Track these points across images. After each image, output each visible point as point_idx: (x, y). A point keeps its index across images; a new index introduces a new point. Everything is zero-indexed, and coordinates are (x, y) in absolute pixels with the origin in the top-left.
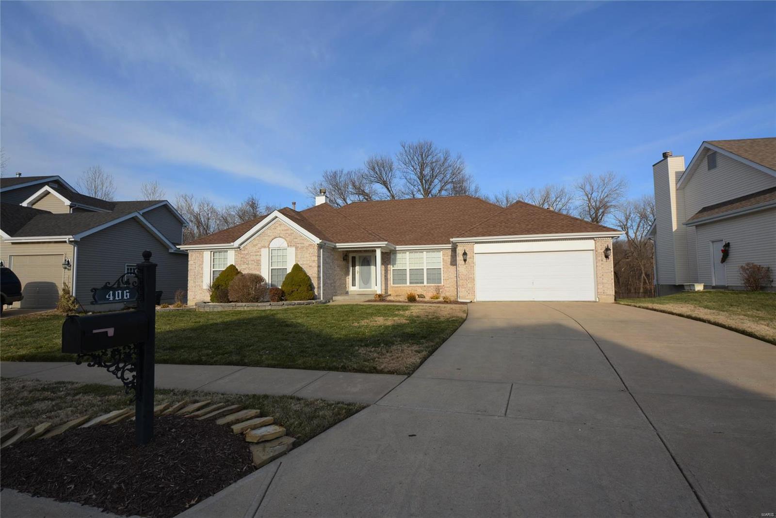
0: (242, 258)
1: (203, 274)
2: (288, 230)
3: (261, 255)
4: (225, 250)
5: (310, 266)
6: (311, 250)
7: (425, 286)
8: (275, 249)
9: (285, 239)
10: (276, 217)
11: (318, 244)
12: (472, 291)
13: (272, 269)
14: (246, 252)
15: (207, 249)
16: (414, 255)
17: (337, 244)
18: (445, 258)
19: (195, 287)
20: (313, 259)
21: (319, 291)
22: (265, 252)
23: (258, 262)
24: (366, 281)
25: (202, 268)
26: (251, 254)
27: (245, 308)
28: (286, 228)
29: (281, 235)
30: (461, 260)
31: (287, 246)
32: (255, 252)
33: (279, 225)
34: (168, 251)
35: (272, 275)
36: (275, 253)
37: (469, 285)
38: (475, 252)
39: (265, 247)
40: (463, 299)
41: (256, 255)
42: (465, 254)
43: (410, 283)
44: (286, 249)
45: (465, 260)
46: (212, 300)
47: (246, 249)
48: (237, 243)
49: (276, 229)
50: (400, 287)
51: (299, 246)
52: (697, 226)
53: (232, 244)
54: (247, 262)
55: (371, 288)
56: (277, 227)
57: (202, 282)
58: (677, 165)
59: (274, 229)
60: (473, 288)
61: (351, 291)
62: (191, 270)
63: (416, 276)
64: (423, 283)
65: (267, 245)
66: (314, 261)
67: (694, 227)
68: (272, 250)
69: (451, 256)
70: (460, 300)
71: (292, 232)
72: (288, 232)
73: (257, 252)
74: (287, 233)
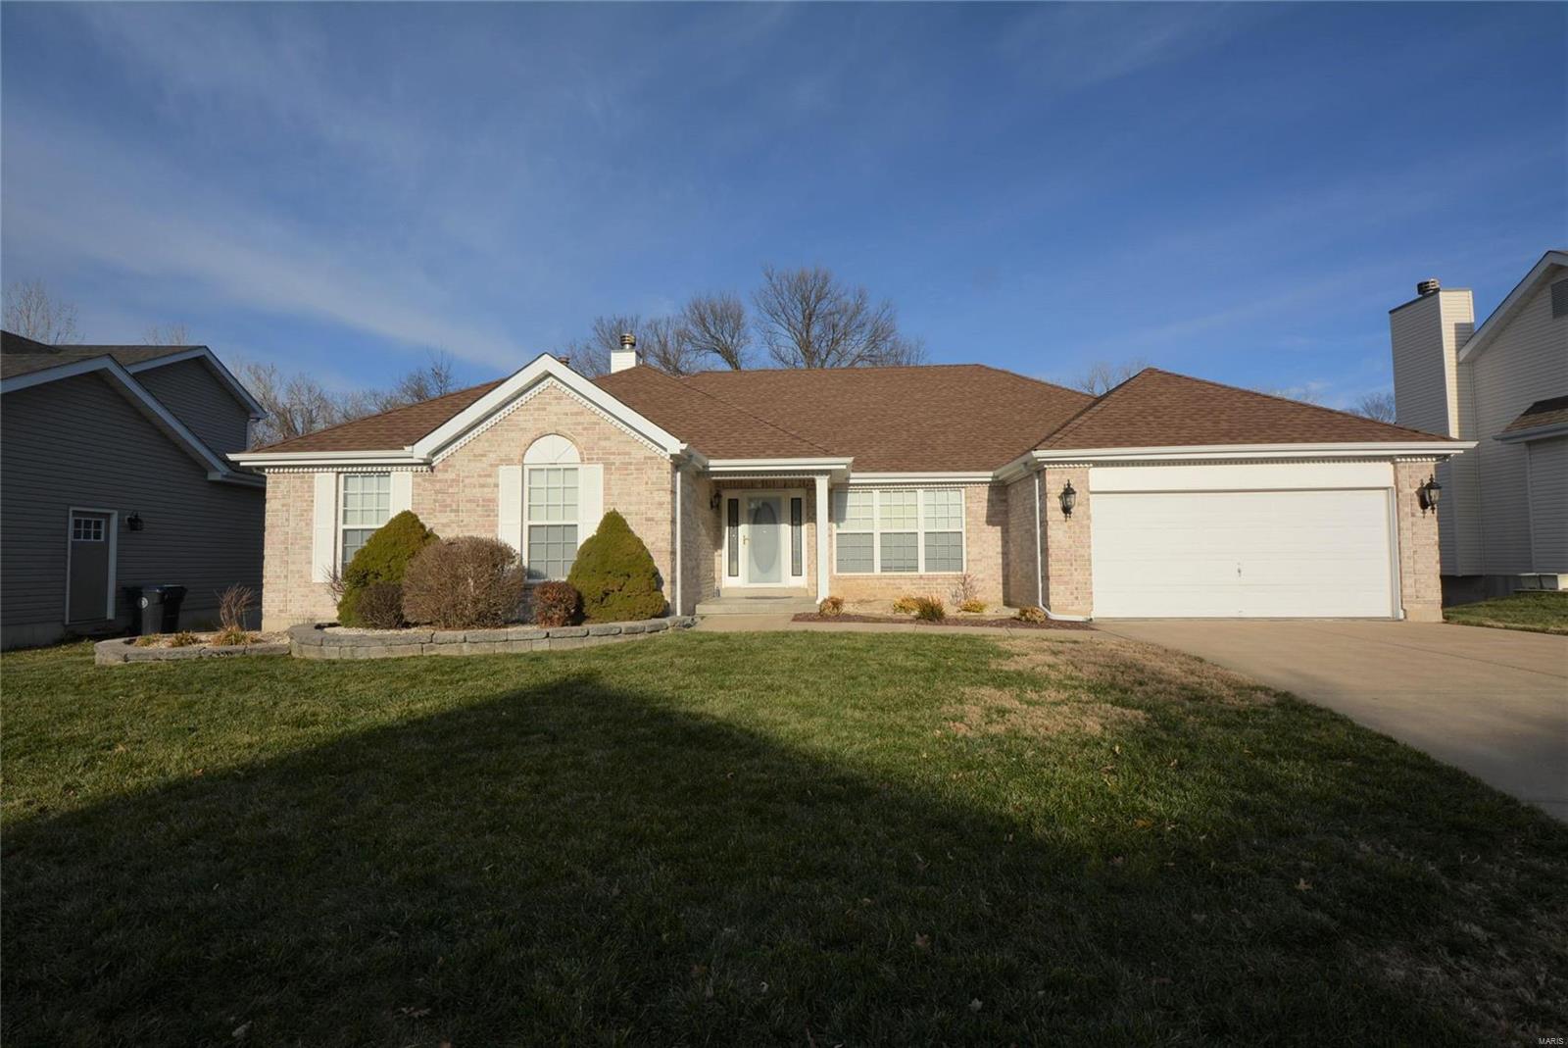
0: (437, 492)
1: (311, 538)
2: (582, 413)
3: (496, 486)
4: (383, 471)
5: (647, 519)
6: (653, 474)
7: (921, 577)
8: (542, 470)
9: (573, 441)
10: (549, 375)
11: (672, 456)
12: (1085, 592)
13: (530, 527)
14: (450, 475)
15: (328, 466)
16: (896, 498)
17: (712, 462)
18: (974, 507)
19: (286, 577)
20: (657, 499)
21: (672, 592)
22: (509, 479)
23: (489, 507)
24: (765, 562)
25: (309, 524)
26: (467, 481)
27: (465, 646)
28: (575, 410)
29: (560, 428)
30: (1054, 509)
31: (579, 461)
32: (480, 476)
33: (556, 398)
34: (206, 475)
35: (529, 545)
36: (539, 480)
37: (1078, 576)
38: (1091, 489)
39: (509, 461)
40: (1064, 611)
41: (483, 486)
42: (1068, 492)
43: (884, 569)
44: (576, 469)
45: (1066, 510)
46: (344, 620)
47: (450, 466)
48: (421, 449)
49: (545, 409)
50: (855, 578)
51: (617, 460)
52: (1529, 444)
53: (408, 449)
54: (454, 507)
55: (779, 581)
56: (549, 404)
57: (310, 563)
58: (1456, 308)
59: (538, 409)
60: (1088, 583)
61: (726, 589)
62: (273, 526)
63: (900, 551)
64: (916, 569)
65: (516, 454)
66: (661, 504)
67: (1523, 446)
68: (530, 470)
69: (989, 501)
70: (1054, 616)
71: (594, 419)
72: (580, 419)
73: (486, 476)
74: (579, 424)
